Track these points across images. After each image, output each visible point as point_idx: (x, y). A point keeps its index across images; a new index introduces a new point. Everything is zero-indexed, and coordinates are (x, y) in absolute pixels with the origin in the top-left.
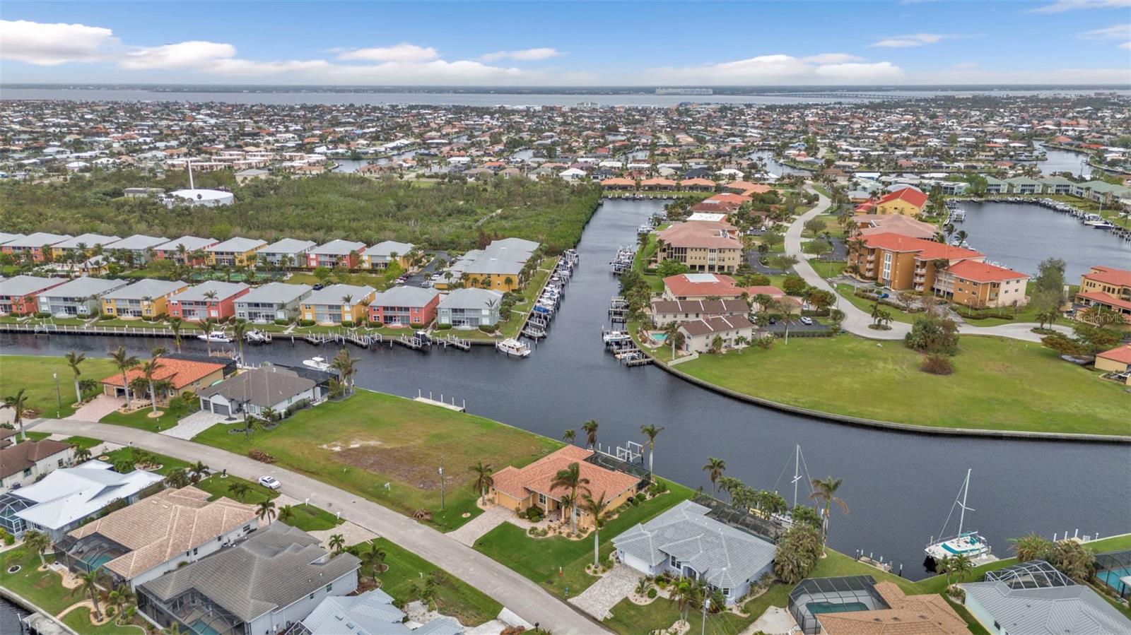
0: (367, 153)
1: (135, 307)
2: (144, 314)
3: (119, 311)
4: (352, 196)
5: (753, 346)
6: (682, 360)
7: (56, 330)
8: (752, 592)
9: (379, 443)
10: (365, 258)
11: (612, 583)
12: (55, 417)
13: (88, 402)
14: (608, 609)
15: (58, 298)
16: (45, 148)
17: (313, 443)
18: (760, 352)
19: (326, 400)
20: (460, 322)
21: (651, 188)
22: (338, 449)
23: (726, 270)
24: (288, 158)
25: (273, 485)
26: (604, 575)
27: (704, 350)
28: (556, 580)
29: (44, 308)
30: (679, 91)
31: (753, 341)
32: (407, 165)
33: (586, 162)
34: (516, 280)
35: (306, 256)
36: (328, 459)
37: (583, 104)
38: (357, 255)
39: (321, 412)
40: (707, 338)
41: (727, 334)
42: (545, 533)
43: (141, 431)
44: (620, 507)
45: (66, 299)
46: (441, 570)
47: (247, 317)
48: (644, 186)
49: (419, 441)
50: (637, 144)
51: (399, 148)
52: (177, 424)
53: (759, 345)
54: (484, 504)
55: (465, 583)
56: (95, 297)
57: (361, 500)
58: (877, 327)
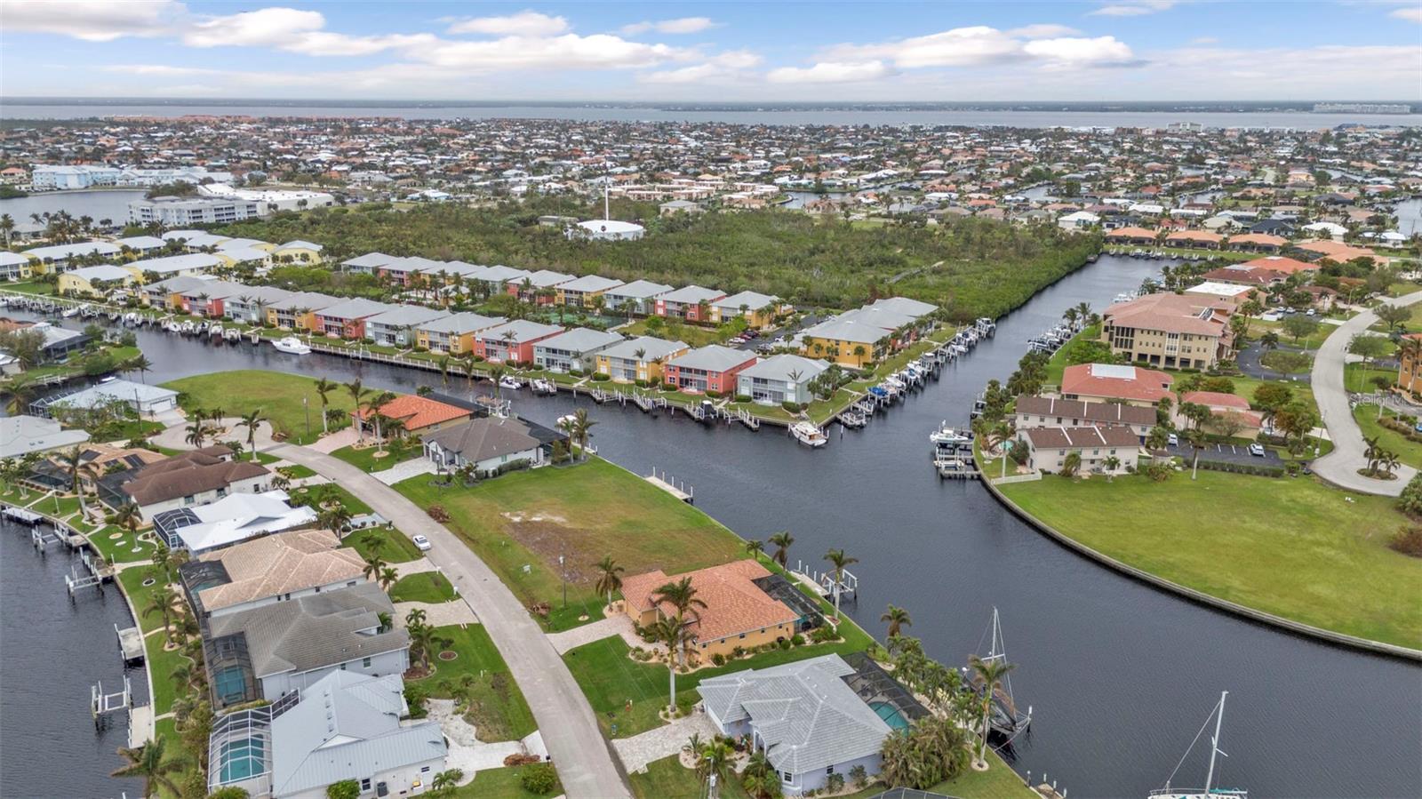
0: (834, 185)
1: (449, 342)
2: (452, 349)
3: (432, 344)
4: (771, 237)
5: (1138, 474)
6: (1013, 479)
7: (371, 357)
8: (831, 789)
9: (564, 520)
10: (714, 309)
11: (675, 734)
12: (296, 443)
13: (334, 432)
14: (647, 762)
15: (381, 325)
16: (505, 170)
17: (500, 508)
18: (1144, 484)
19: (548, 463)
20: (761, 395)
21: (1180, 244)
22: (517, 519)
23: (1192, 366)
24: (739, 188)
25: (422, 546)
26: (673, 722)
27: (1056, 470)
28: (619, 714)
29: (370, 334)
30: (1352, 107)
31: (1139, 466)
32: (867, 201)
33: (1115, 204)
34: (870, 350)
35: (654, 302)
36: (499, 528)
37: (1178, 124)
38: (706, 305)
39: (534, 476)
40: (1062, 454)
41: (1096, 453)
42: (648, 657)
43: (355, 469)
44: (763, 647)
45: (387, 326)
46: (509, 673)
47: (544, 364)
48: (1170, 241)
49: (607, 526)
50: (1216, 182)
51: (877, 180)
52: (391, 467)
53: (1148, 474)
54: (611, 609)
55: (521, 694)
56: (409, 327)
57: (494, 579)
58: (1372, 473)
